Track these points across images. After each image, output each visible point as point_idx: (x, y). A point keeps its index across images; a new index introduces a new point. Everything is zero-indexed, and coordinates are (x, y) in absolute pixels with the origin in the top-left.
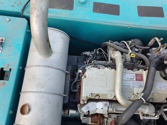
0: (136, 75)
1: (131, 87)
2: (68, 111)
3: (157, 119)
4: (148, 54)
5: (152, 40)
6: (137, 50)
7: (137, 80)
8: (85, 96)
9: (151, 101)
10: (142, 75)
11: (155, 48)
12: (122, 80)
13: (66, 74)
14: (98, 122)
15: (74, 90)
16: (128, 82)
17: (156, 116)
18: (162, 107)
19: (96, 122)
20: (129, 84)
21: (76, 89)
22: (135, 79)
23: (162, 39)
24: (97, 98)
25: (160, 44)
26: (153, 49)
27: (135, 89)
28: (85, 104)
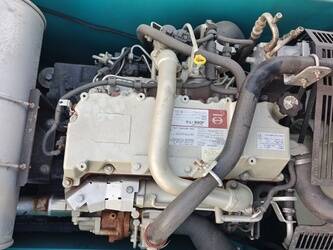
0: (211, 112)
1: (195, 144)
2: (44, 202)
3: (258, 220)
4: (249, 59)
5: (259, 20)
6: (220, 48)
7: (211, 125)
8: (72, 168)
9: (246, 177)
10: (226, 112)
11: (265, 44)
12: (170, 126)
13: (29, 110)
14: (118, 229)
15: (50, 151)
16: (189, 131)
17: (254, 216)
18: (272, 192)
19: (114, 229)
20: (191, 137)
21: (56, 148)
22: (206, 124)
23: (279, 15)
24: (108, 171)
25: (274, 30)
26: (262, 45)
27: (204, 148)
28: (74, 189)
